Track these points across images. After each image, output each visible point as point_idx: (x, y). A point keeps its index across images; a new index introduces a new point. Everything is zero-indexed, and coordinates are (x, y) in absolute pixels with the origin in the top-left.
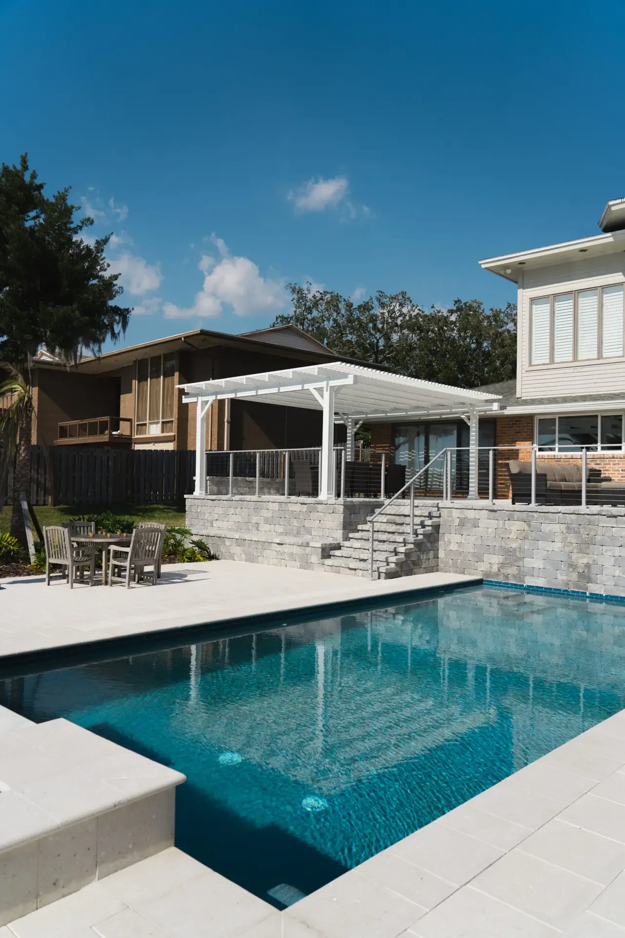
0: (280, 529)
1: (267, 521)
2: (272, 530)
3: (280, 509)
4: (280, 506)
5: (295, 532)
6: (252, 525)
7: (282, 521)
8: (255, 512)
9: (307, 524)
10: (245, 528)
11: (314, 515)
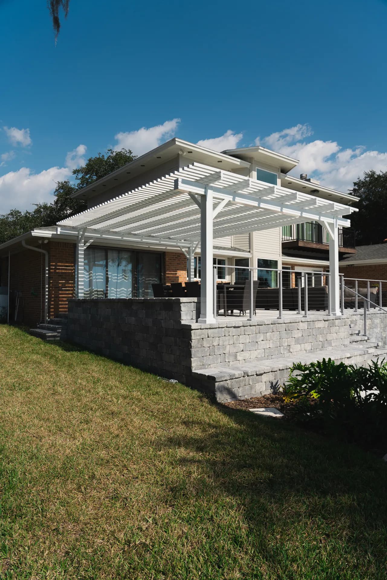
0: (308, 347)
1: (298, 341)
2: (303, 349)
3: (309, 327)
4: (309, 325)
5: (320, 347)
6: (284, 349)
7: (310, 339)
8: (287, 334)
9: (329, 337)
10: (277, 352)
11: (334, 329)
